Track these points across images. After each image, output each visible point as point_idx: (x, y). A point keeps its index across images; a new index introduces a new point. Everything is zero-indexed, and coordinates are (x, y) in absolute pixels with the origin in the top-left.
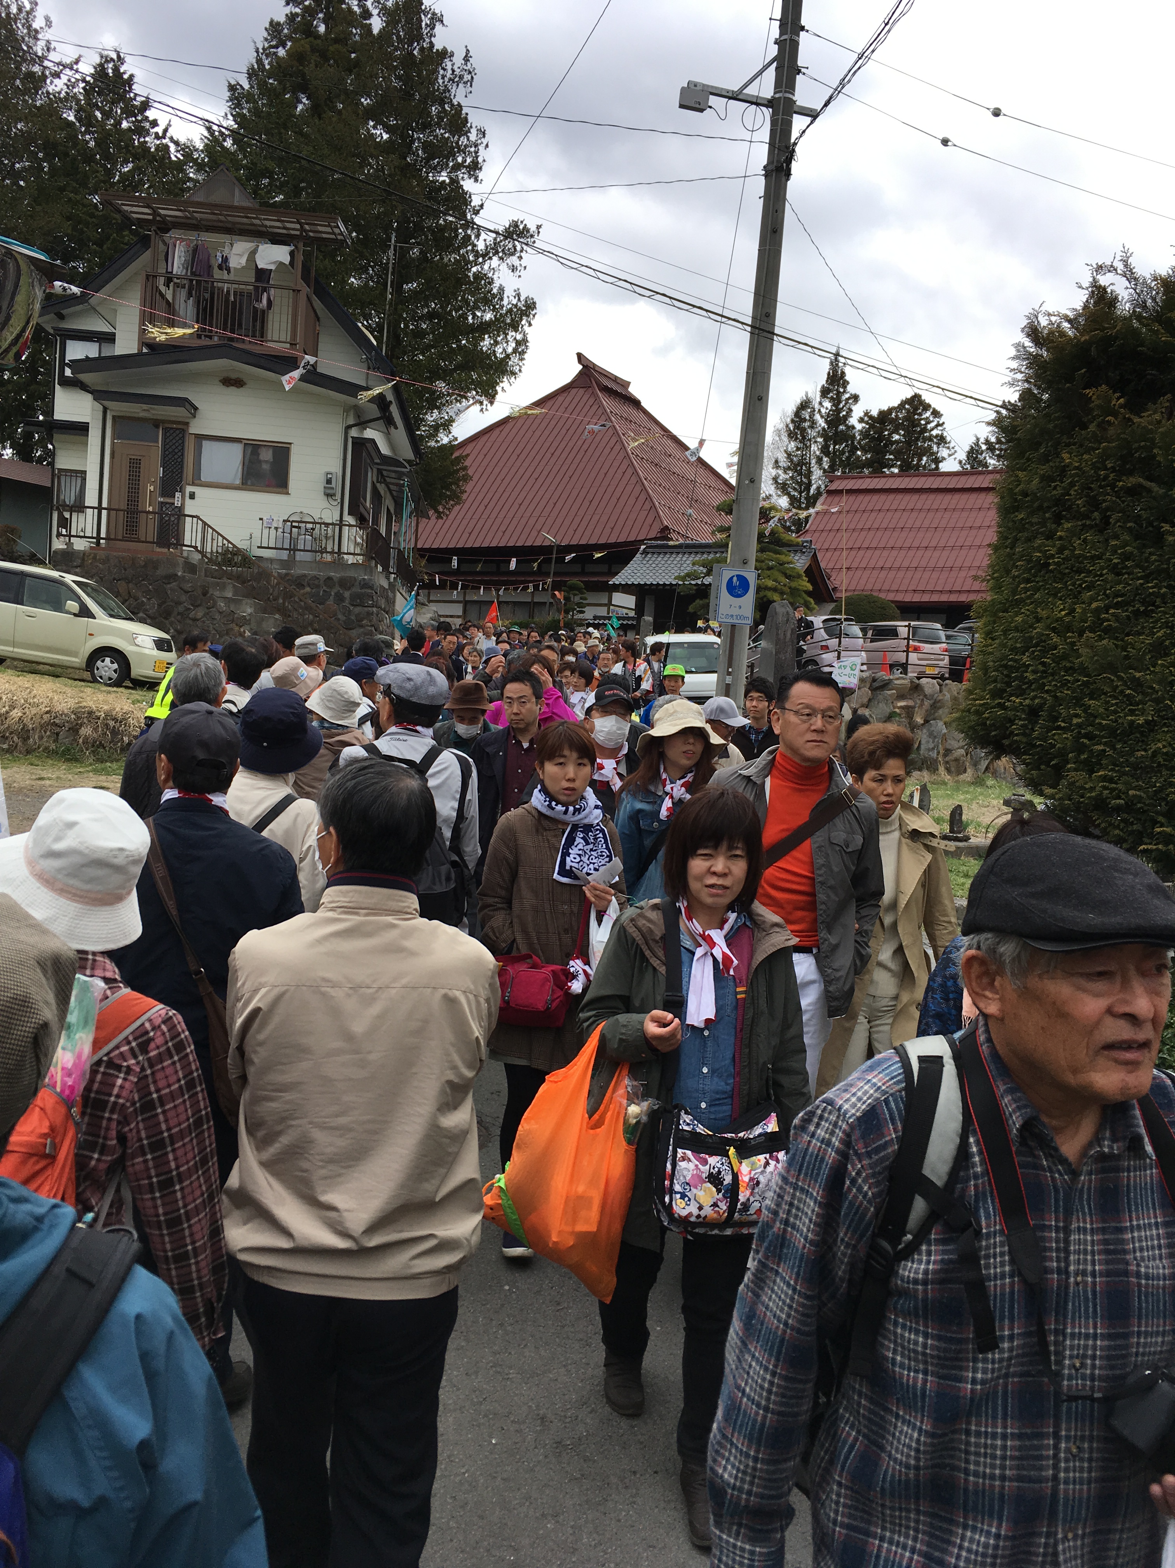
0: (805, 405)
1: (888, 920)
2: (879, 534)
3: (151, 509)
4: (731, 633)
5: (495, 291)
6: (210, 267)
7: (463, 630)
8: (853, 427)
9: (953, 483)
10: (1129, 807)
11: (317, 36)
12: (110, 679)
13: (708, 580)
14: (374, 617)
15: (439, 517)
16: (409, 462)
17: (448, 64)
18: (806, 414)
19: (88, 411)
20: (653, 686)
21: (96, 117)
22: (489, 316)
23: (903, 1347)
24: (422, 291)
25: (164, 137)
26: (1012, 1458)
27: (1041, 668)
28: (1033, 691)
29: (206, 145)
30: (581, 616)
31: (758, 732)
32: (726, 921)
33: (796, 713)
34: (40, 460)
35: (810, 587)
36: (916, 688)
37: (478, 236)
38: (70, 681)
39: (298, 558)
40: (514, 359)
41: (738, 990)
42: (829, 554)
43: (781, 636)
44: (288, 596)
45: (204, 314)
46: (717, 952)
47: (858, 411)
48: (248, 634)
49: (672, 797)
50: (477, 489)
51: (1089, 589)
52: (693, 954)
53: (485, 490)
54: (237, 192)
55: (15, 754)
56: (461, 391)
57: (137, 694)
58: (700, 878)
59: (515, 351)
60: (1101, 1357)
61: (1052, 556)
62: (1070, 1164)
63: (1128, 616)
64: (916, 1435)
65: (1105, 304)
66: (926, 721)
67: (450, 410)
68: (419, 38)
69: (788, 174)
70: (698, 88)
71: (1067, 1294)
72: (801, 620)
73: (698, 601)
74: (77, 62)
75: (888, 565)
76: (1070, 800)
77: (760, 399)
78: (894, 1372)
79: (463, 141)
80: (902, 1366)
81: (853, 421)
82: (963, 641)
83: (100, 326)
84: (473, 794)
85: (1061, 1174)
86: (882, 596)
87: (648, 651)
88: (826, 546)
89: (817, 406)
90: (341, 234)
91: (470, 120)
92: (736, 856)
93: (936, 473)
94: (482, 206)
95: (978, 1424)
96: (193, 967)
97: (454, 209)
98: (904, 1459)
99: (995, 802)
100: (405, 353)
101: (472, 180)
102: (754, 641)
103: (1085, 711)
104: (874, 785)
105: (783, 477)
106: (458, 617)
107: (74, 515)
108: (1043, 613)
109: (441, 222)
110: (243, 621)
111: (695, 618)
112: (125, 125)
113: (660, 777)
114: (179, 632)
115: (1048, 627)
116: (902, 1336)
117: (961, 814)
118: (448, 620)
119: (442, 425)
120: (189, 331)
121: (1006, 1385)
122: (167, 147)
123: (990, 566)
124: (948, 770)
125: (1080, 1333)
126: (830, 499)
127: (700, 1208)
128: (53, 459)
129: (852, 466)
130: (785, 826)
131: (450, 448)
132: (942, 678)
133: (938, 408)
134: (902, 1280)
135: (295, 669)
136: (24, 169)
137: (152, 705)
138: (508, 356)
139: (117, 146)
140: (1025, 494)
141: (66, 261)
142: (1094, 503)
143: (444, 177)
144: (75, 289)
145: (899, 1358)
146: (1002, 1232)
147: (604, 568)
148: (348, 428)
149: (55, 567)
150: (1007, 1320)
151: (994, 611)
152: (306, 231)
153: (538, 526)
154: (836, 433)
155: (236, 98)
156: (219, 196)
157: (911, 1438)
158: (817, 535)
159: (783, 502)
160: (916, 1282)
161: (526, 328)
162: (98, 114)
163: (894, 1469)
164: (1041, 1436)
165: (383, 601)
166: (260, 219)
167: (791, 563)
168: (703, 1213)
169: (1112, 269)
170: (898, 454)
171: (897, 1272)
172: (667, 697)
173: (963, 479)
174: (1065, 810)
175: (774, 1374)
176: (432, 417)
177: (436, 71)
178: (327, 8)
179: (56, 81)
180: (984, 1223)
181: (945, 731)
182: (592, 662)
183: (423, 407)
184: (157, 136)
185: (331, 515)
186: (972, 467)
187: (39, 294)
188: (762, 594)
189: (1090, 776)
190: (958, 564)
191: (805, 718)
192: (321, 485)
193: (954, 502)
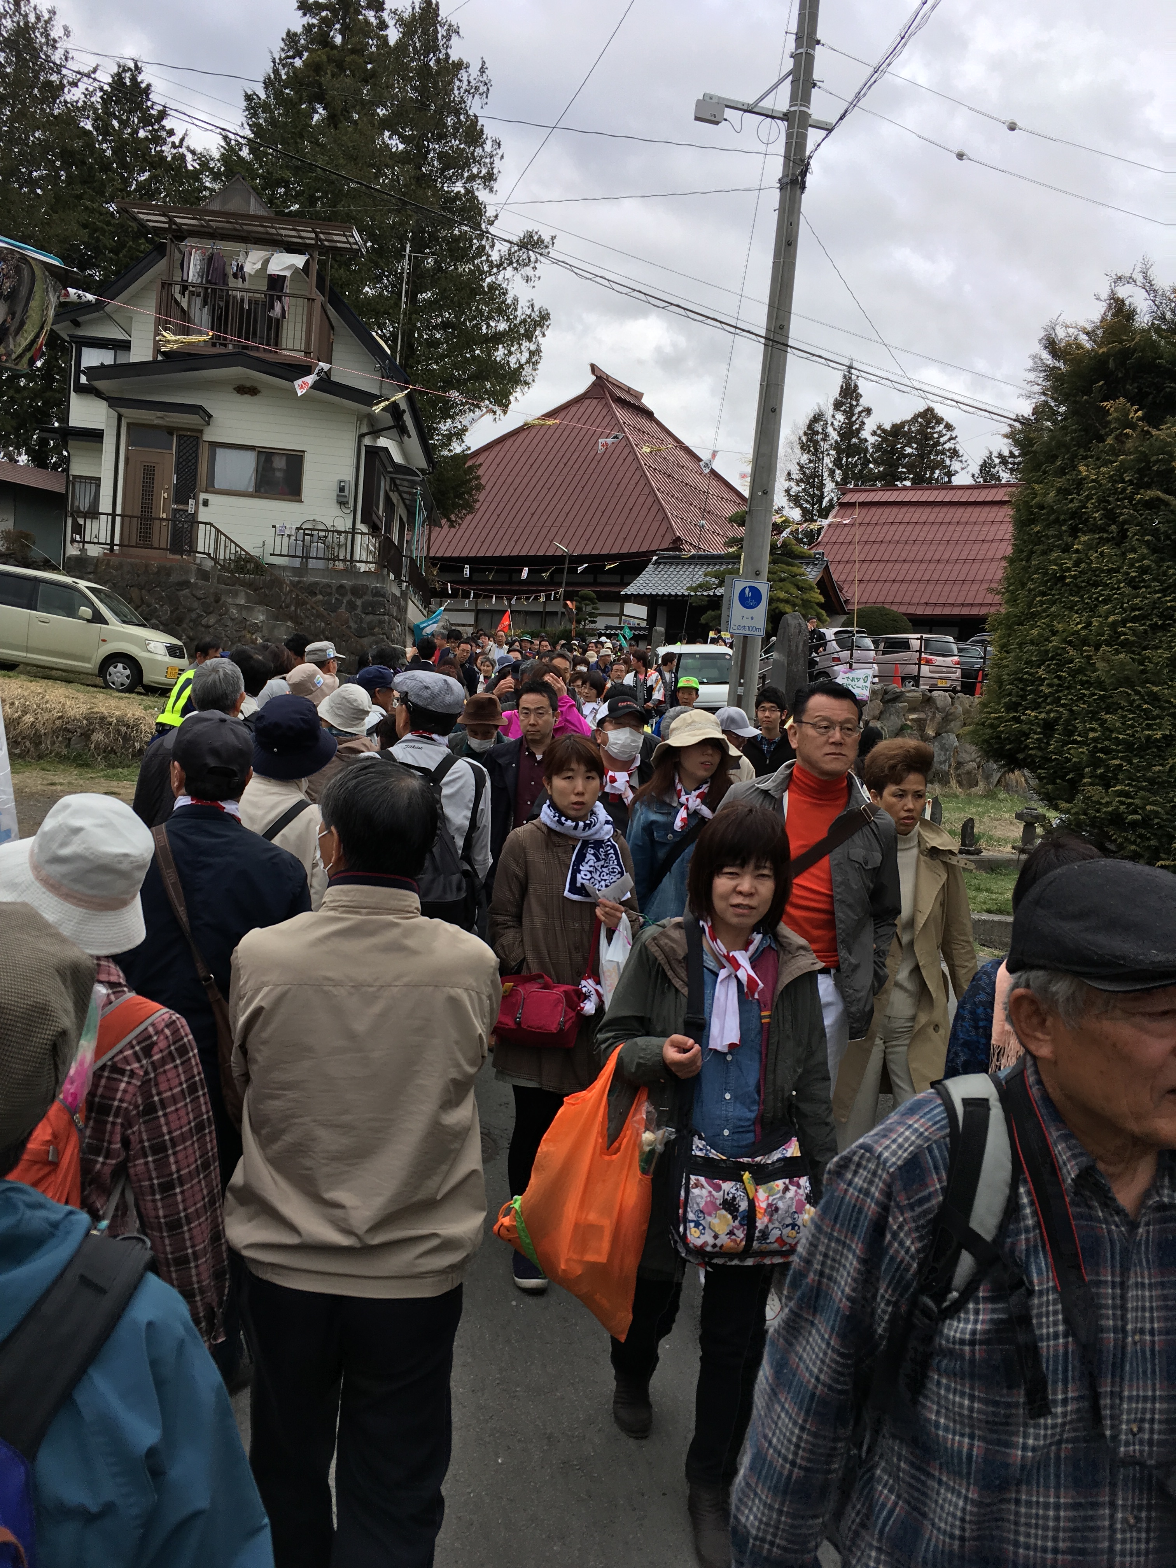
0: (817, 418)
1: (905, 939)
2: (892, 546)
3: (164, 516)
4: (743, 643)
5: (509, 301)
6: (225, 275)
7: (474, 639)
8: (866, 440)
9: (965, 497)
10: (1146, 822)
11: (334, 47)
12: (122, 685)
13: (720, 591)
14: (386, 625)
15: (452, 526)
16: (422, 471)
17: (463, 74)
18: (818, 427)
19: (103, 418)
20: (665, 696)
21: (113, 126)
22: (503, 326)
23: (947, 1409)
24: (436, 301)
25: (181, 146)
26: (1065, 1530)
27: (1056, 681)
28: (1049, 704)
29: (223, 154)
30: (592, 626)
31: (770, 742)
32: (750, 942)
33: (814, 725)
34: (55, 467)
35: (822, 600)
36: (928, 701)
37: (492, 246)
38: (83, 687)
39: (310, 566)
40: (528, 369)
41: (763, 1014)
42: (841, 567)
43: (793, 648)
44: (300, 603)
45: (219, 322)
46: (742, 974)
47: (870, 424)
48: (260, 641)
49: (687, 808)
50: (489, 499)
51: (1105, 602)
52: (717, 975)
53: (497, 499)
54: (253, 200)
55: (28, 759)
56: (475, 400)
57: (149, 700)
58: (725, 897)
59: (528, 362)
60: (1160, 1422)
61: (1069, 569)
62: (1126, 1215)
63: (1145, 630)
64: (961, 1503)
65: (1124, 317)
66: (938, 734)
67: (466, 419)
68: (436, 49)
69: (803, 187)
70: (714, 101)
71: (1123, 1354)
72: (813, 632)
73: (709, 613)
74: (94, 71)
75: (900, 578)
76: (1085, 814)
77: (774, 410)
78: (937, 1435)
79: (479, 151)
80: (946, 1429)
81: (865, 434)
82: (976, 654)
83: (116, 334)
84: (486, 804)
85: (1117, 1226)
86: (894, 608)
87: (660, 662)
88: (838, 558)
89: (830, 420)
90: (356, 243)
91: (485, 132)
92: (763, 875)
93: (949, 487)
94: (496, 217)
95: (1029, 1493)
96: (202, 973)
97: (470, 219)
98: (948, 1528)
99: (1007, 816)
100: (419, 363)
101: (487, 190)
102: (766, 652)
103: (1101, 725)
104: (894, 800)
105: (795, 489)
106: (470, 625)
107: (88, 522)
108: (1060, 627)
109: (456, 232)
110: (256, 628)
111: (707, 629)
112: (142, 134)
113: (675, 788)
114: (191, 639)
115: (1064, 641)
116: (946, 1398)
117: (972, 828)
118: (459, 628)
119: (455, 434)
120: (205, 338)
121: (1059, 1450)
122: (183, 157)
123: (1007, 579)
124: (960, 783)
125: (1138, 1396)
126: (842, 511)
127: (716, 1237)
128: (68, 466)
129: (865, 479)
130: (802, 843)
131: (463, 457)
132: (955, 691)
133: (950, 422)
134: (948, 1341)
135: (312, 676)
136: (41, 177)
137: (163, 712)
138: (521, 366)
139: (134, 156)
140: (1041, 507)
141: (82, 269)
142: (1111, 516)
143: (458, 187)
144: (90, 297)
145: (942, 1421)
146: (1054, 1288)
147: (617, 579)
148: (362, 436)
149: (69, 573)
150: (1060, 1384)
151: (1010, 624)
152: (321, 240)
153: (550, 537)
154: (849, 445)
155: (253, 108)
156: (235, 205)
157: (956, 1506)
158: (829, 547)
159: (796, 514)
160: (962, 1342)
161: (540, 339)
162: (115, 123)
163: (937, 1539)
164: (1095, 1505)
165: (395, 608)
166: (276, 228)
167: (803, 575)
168: (719, 1242)
169: (1131, 280)
170: (910, 467)
171: (941, 1332)
172: (678, 708)
173: (976, 492)
174: (1080, 825)
175: (802, 1429)
176: (445, 426)
177: (451, 82)
178: (344, 19)
179: (74, 90)
180: (1035, 1280)
181: (957, 744)
182: (604, 671)
183: (436, 417)
184: (174, 146)
185: (343, 523)
186: (985, 481)
187: (53, 300)
188: (774, 605)
189: (1107, 791)
190: (971, 577)
191: (823, 730)
192: (334, 493)
193: (967, 515)
